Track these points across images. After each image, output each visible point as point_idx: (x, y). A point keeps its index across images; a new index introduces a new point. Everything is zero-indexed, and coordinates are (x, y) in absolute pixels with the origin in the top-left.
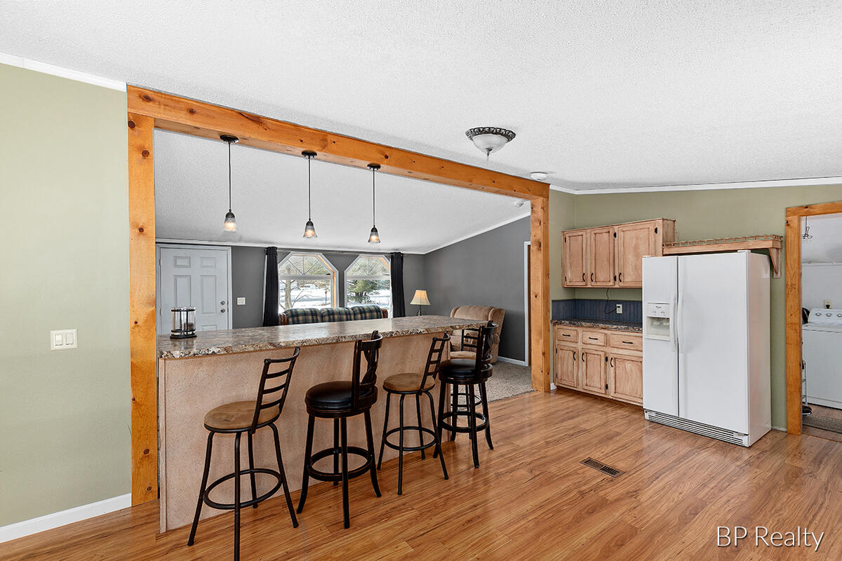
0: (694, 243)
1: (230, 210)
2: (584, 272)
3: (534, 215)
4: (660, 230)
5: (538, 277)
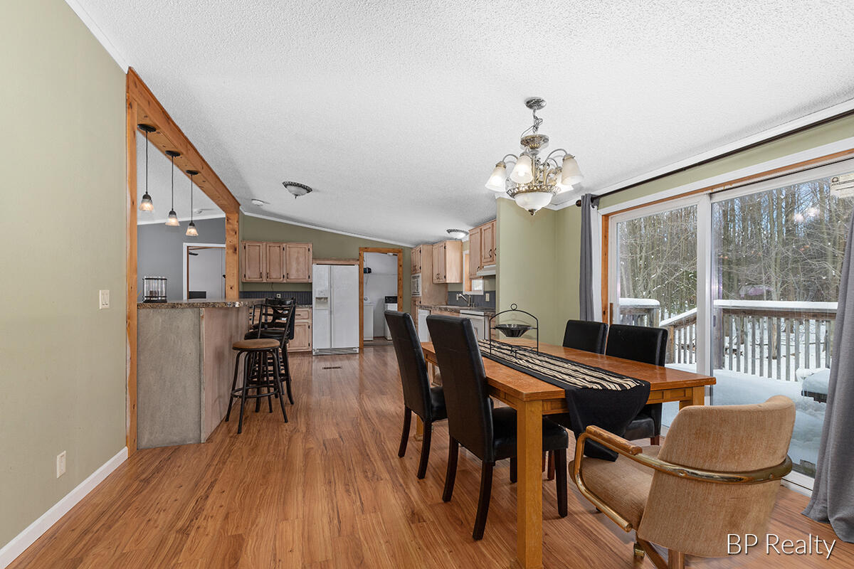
0: (324, 259)
1: (147, 192)
2: (268, 271)
3: (229, 226)
4: (311, 249)
5: (234, 274)
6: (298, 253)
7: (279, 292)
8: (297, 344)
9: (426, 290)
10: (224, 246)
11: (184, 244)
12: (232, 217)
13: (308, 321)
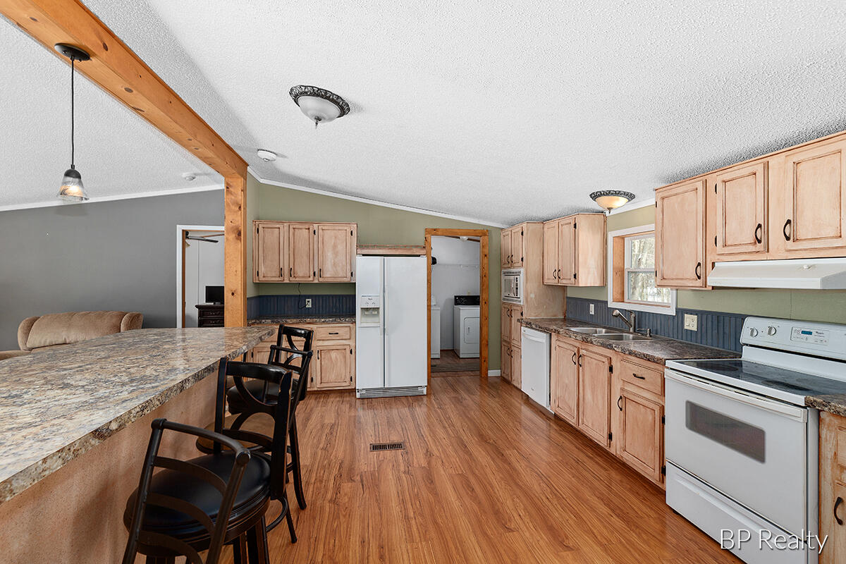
3: (230, 196)
4: (355, 233)
5: (236, 271)
6: (336, 237)
7: (309, 297)
8: (332, 377)
9: (532, 296)
10: (222, 228)
11: (178, 226)
12: (235, 184)
13: (351, 343)
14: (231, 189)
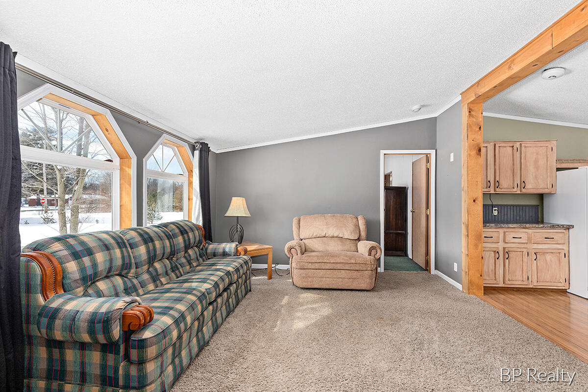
3: (472, 119)
4: (555, 149)
5: (477, 182)
6: (537, 154)
8: (548, 277)
11: (381, 151)
12: (476, 108)
13: (565, 247)
14: (472, 113)
